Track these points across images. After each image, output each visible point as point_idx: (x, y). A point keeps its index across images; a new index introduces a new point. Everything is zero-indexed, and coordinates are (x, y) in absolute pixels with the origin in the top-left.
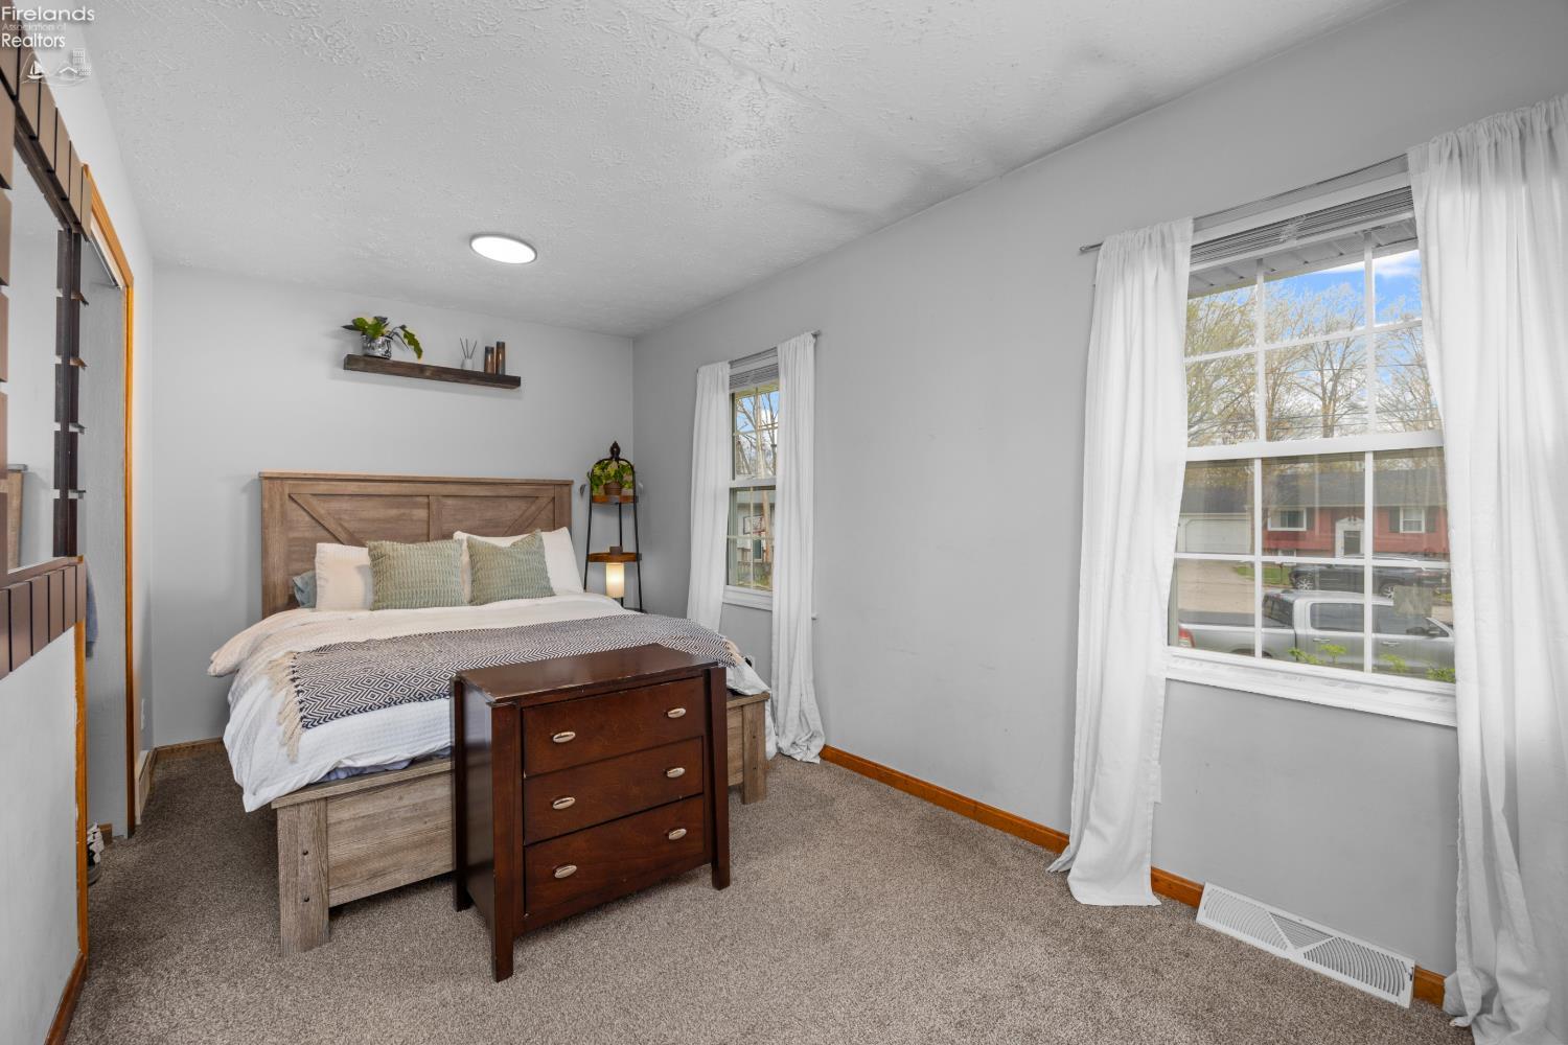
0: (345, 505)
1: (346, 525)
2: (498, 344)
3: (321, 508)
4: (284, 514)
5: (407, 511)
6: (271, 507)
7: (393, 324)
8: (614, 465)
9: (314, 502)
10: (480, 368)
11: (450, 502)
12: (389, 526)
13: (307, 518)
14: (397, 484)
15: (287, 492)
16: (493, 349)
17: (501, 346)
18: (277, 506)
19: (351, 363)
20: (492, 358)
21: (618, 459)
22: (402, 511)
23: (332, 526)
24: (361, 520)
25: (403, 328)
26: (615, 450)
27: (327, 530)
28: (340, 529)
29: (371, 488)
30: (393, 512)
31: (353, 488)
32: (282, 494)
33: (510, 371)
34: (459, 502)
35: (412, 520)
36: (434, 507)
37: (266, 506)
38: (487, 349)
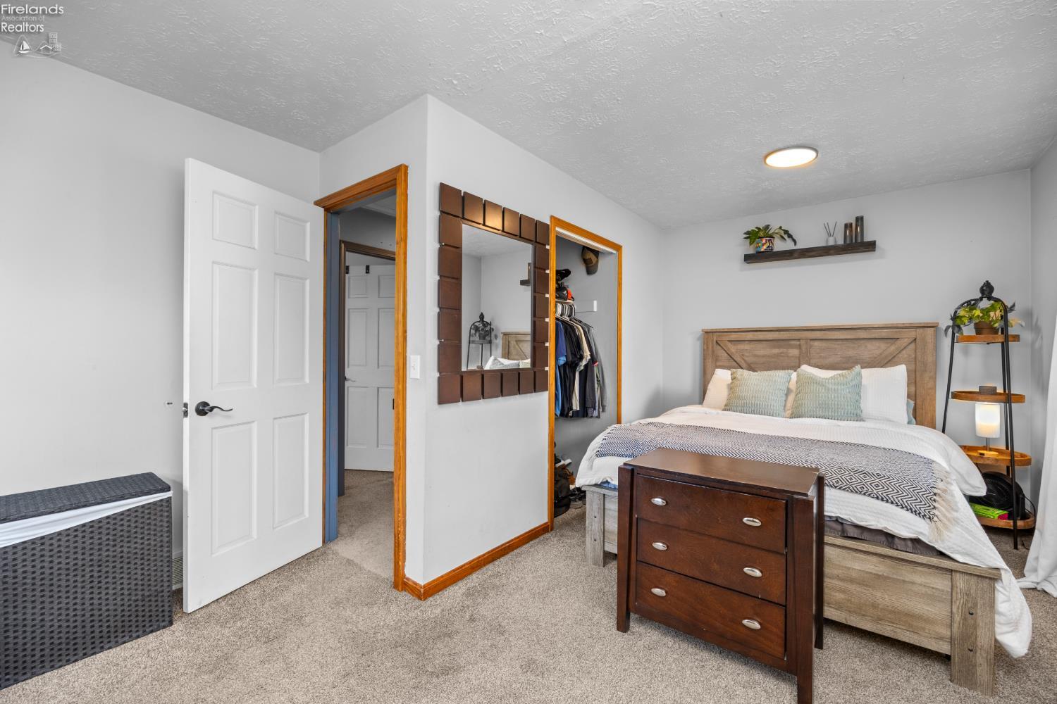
0: (746, 346)
1: (746, 359)
2: (857, 219)
3: (733, 349)
4: (713, 351)
5: (785, 350)
6: (708, 348)
7: (774, 228)
8: (985, 304)
9: (729, 345)
10: (841, 242)
11: (816, 343)
12: (773, 360)
13: (726, 355)
14: (777, 333)
15: (715, 339)
16: (851, 224)
17: (860, 220)
18: (710, 347)
19: (749, 259)
20: (851, 231)
21: (990, 298)
22: (781, 350)
23: (738, 359)
24: (755, 356)
25: (780, 228)
26: (987, 290)
27: (736, 361)
28: (743, 362)
29: (761, 336)
30: (776, 351)
31: (750, 336)
32: (713, 340)
33: (868, 238)
34: (824, 344)
35: (788, 356)
36: (804, 348)
37: (705, 348)
38: (846, 226)
